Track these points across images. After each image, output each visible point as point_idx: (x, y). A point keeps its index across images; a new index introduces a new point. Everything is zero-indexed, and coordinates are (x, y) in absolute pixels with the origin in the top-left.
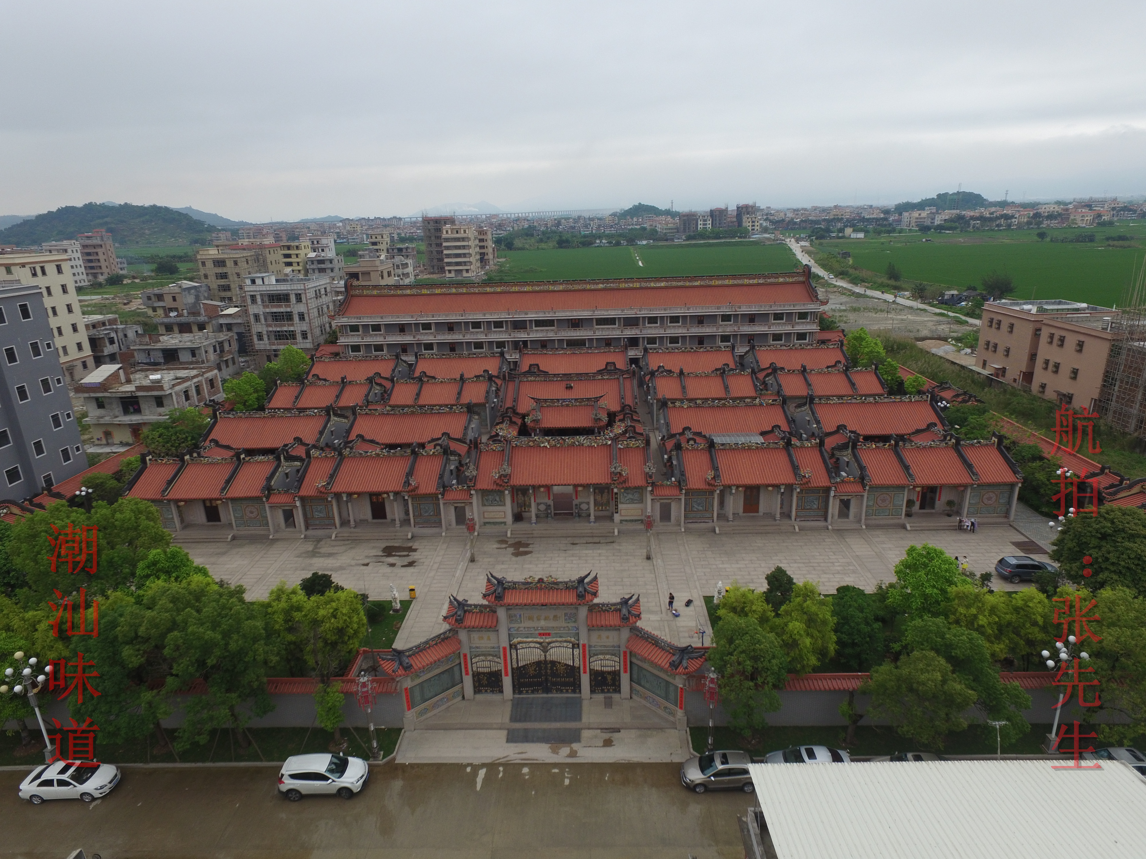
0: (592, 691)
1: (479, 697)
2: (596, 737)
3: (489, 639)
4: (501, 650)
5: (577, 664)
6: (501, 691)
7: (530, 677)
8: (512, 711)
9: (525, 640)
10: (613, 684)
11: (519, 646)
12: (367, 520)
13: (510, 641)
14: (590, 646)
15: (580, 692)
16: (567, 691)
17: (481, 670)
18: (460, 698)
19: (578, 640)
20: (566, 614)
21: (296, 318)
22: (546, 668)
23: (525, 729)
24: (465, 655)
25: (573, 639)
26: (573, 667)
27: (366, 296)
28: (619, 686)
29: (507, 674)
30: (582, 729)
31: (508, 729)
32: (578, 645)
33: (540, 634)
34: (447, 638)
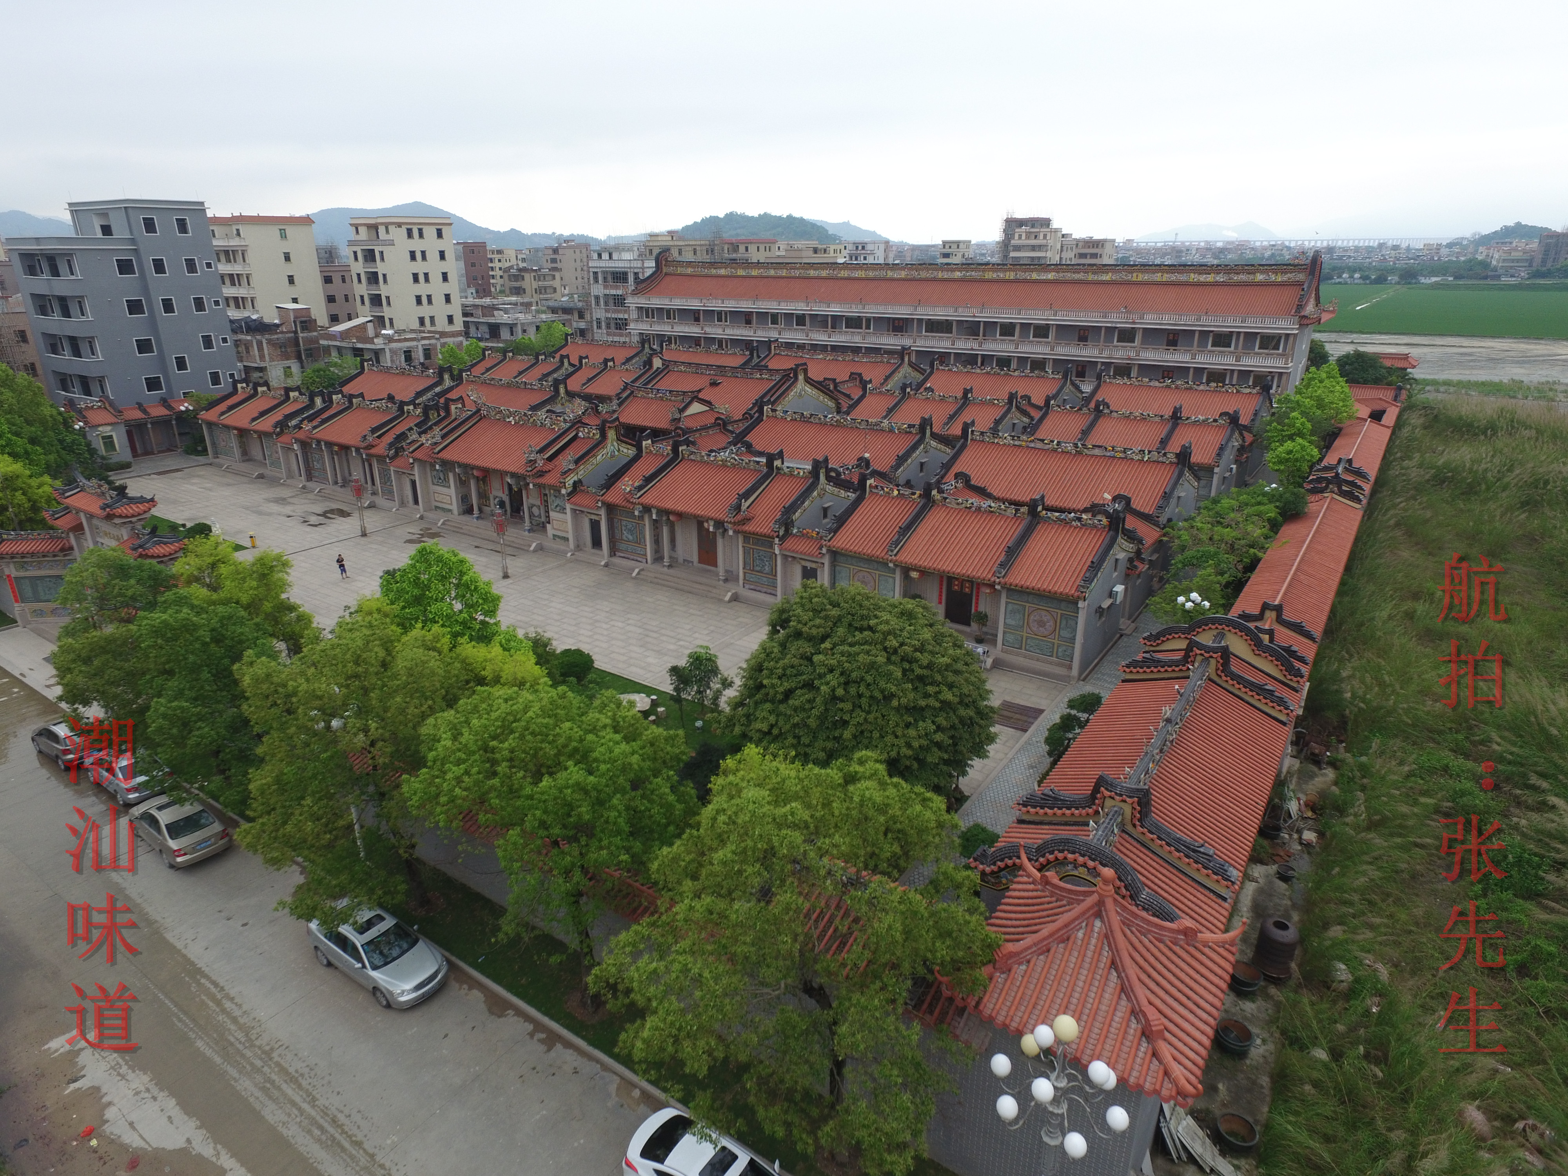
27: (680, 275)
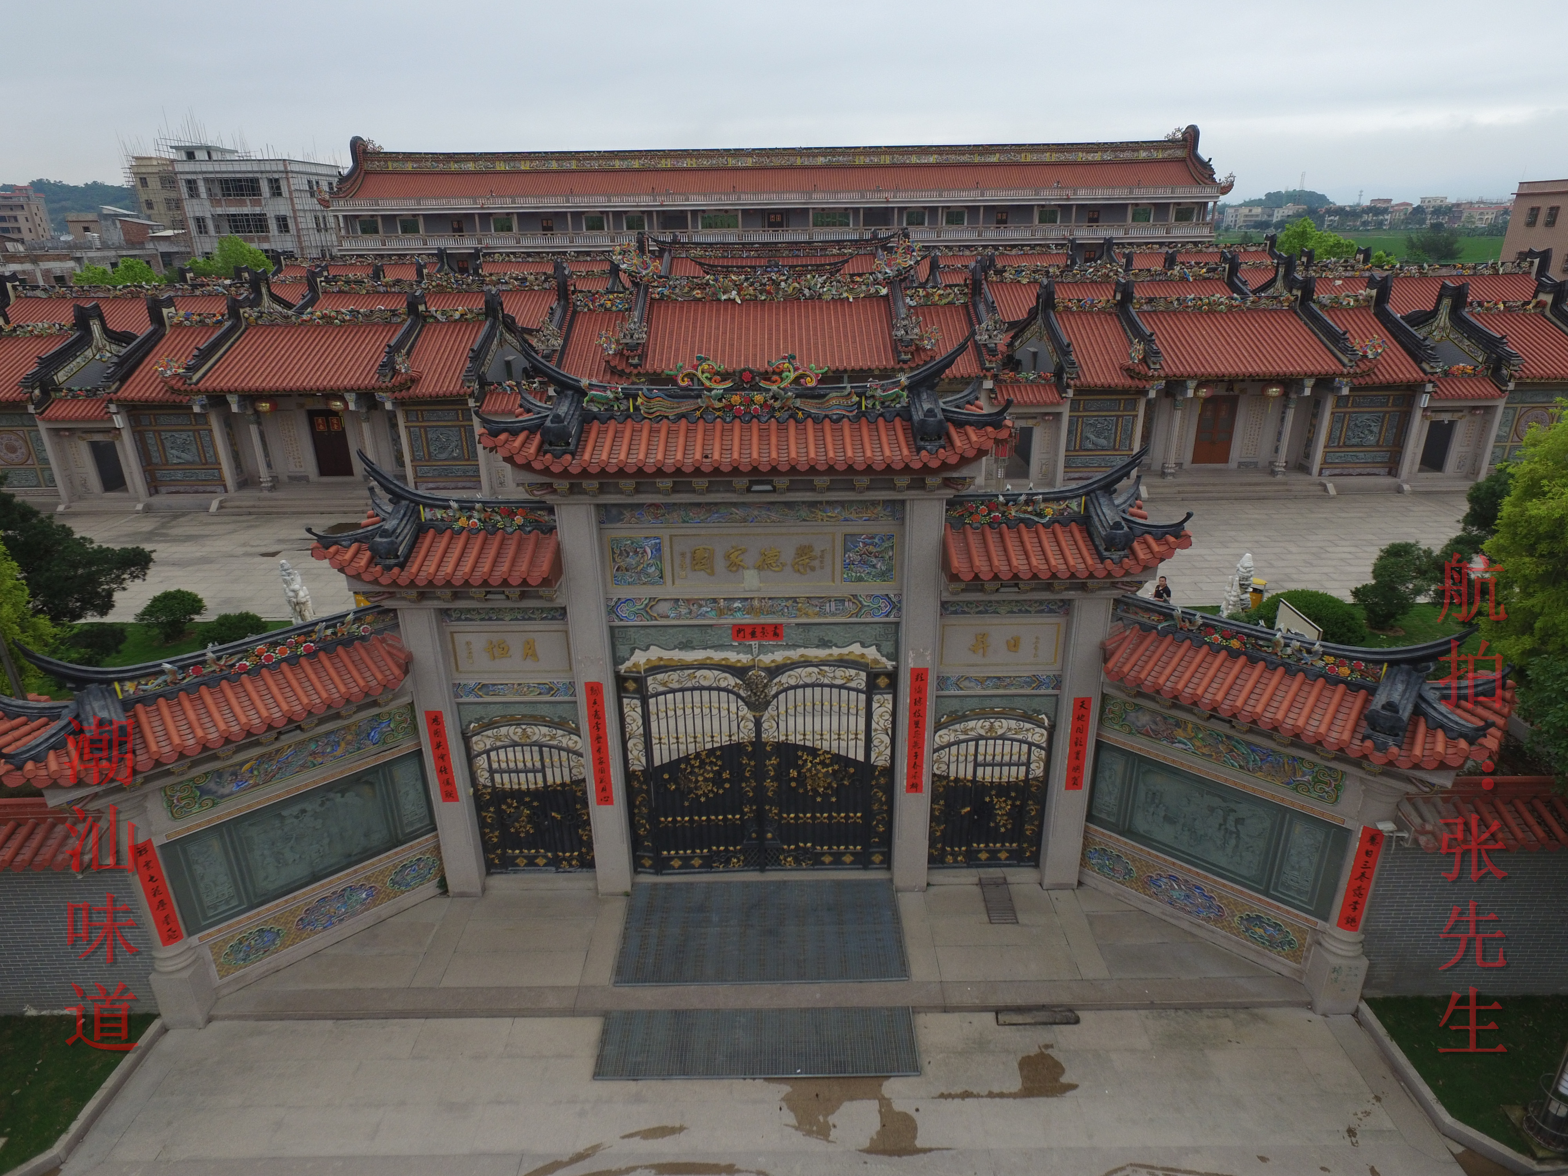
0: (936, 861)
1: (502, 883)
2: (981, 1045)
3: (530, 652)
4: (582, 698)
5: (880, 758)
6: (588, 863)
7: (698, 808)
8: (625, 937)
9: (677, 655)
10: (1016, 834)
11: (653, 684)
12: (306, 479)
13: (617, 661)
14: (942, 681)
15: (887, 862)
16: (837, 862)
17: (504, 781)
18: (430, 888)
19: (894, 656)
20: (849, 540)
21: (273, 226)
22: (760, 774)
23: (677, 1014)
24: (435, 720)
25: (872, 653)
26: (866, 767)
28: (1037, 840)
29: (605, 798)
30: (916, 1010)
31: (606, 1015)
32: (893, 677)
33: (740, 631)
34: (348, 642)
